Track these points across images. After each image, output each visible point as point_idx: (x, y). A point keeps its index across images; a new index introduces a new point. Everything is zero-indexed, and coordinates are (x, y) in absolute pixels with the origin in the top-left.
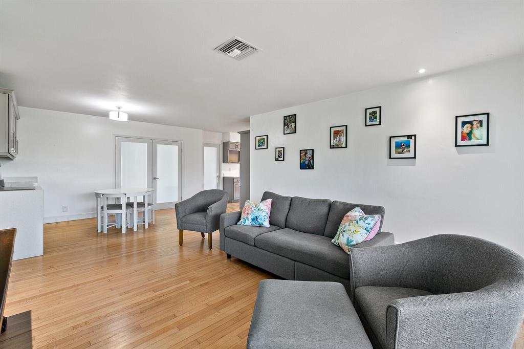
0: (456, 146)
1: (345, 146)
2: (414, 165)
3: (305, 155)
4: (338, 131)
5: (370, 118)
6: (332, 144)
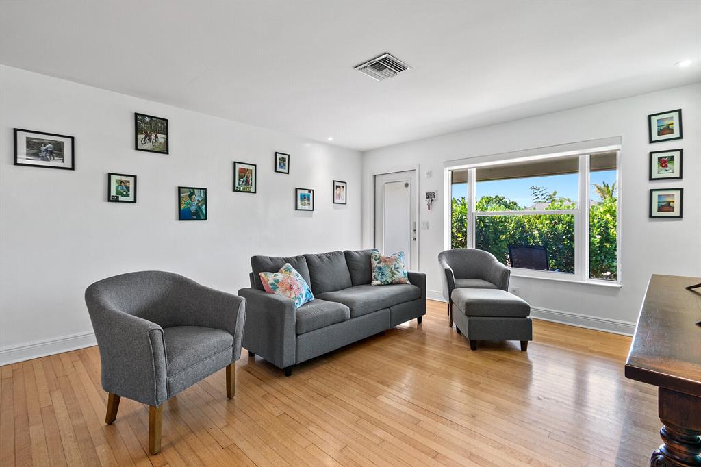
0: (334, 203)
1: (254, 191)
2: (311, 216)
3: (190, 196)
4: (245, 169)
5: (280, 164)
6: (237, 185)
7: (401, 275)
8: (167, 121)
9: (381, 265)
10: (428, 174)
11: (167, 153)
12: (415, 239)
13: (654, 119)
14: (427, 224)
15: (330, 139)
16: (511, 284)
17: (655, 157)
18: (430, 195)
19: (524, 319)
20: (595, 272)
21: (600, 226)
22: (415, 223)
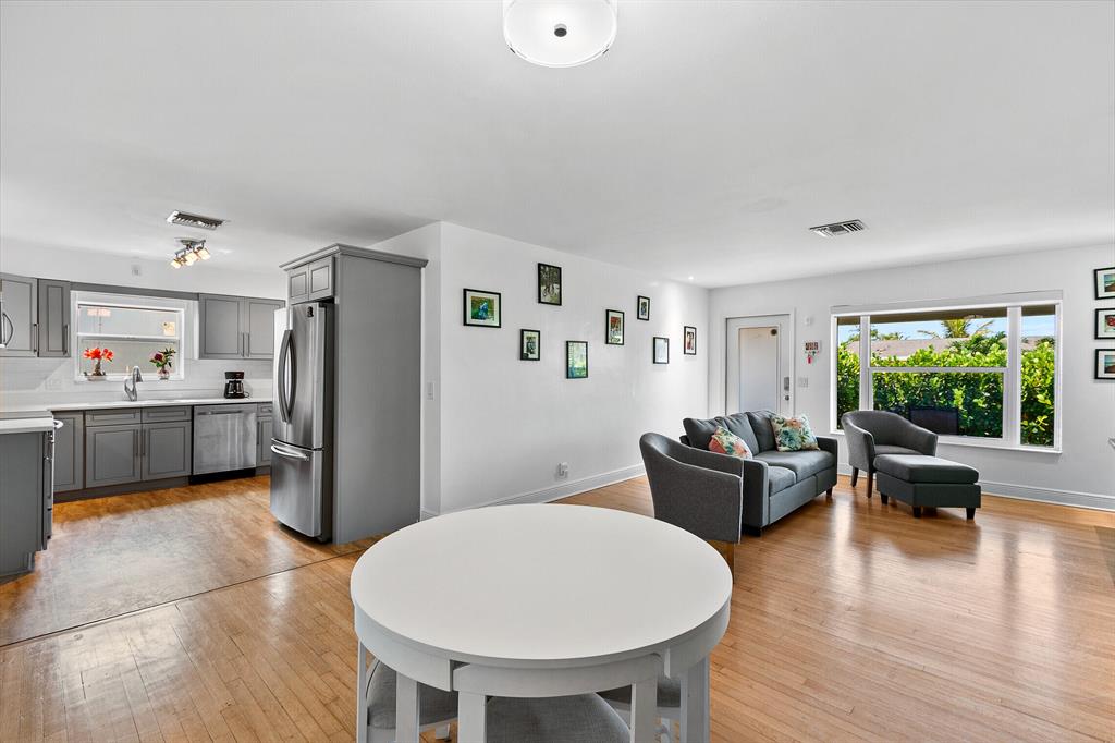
1: (622, 343)
4: (615, 318)
5: (642, 310)
6: (609, 336)
7: (811, 440)
8: (560, 269)
9: (787, 429)
10: (808, 320)
11: (560, 304)
12: (787, 398)
13: (1101, 275)
14: (806, 380)
15: (691, 278)
16: (938, 450)
17: (1102, 315)
18: (811, 347)
19: (970, 485)
20: (1029, 437)
21: (988, 381)
22: (788, 379)
